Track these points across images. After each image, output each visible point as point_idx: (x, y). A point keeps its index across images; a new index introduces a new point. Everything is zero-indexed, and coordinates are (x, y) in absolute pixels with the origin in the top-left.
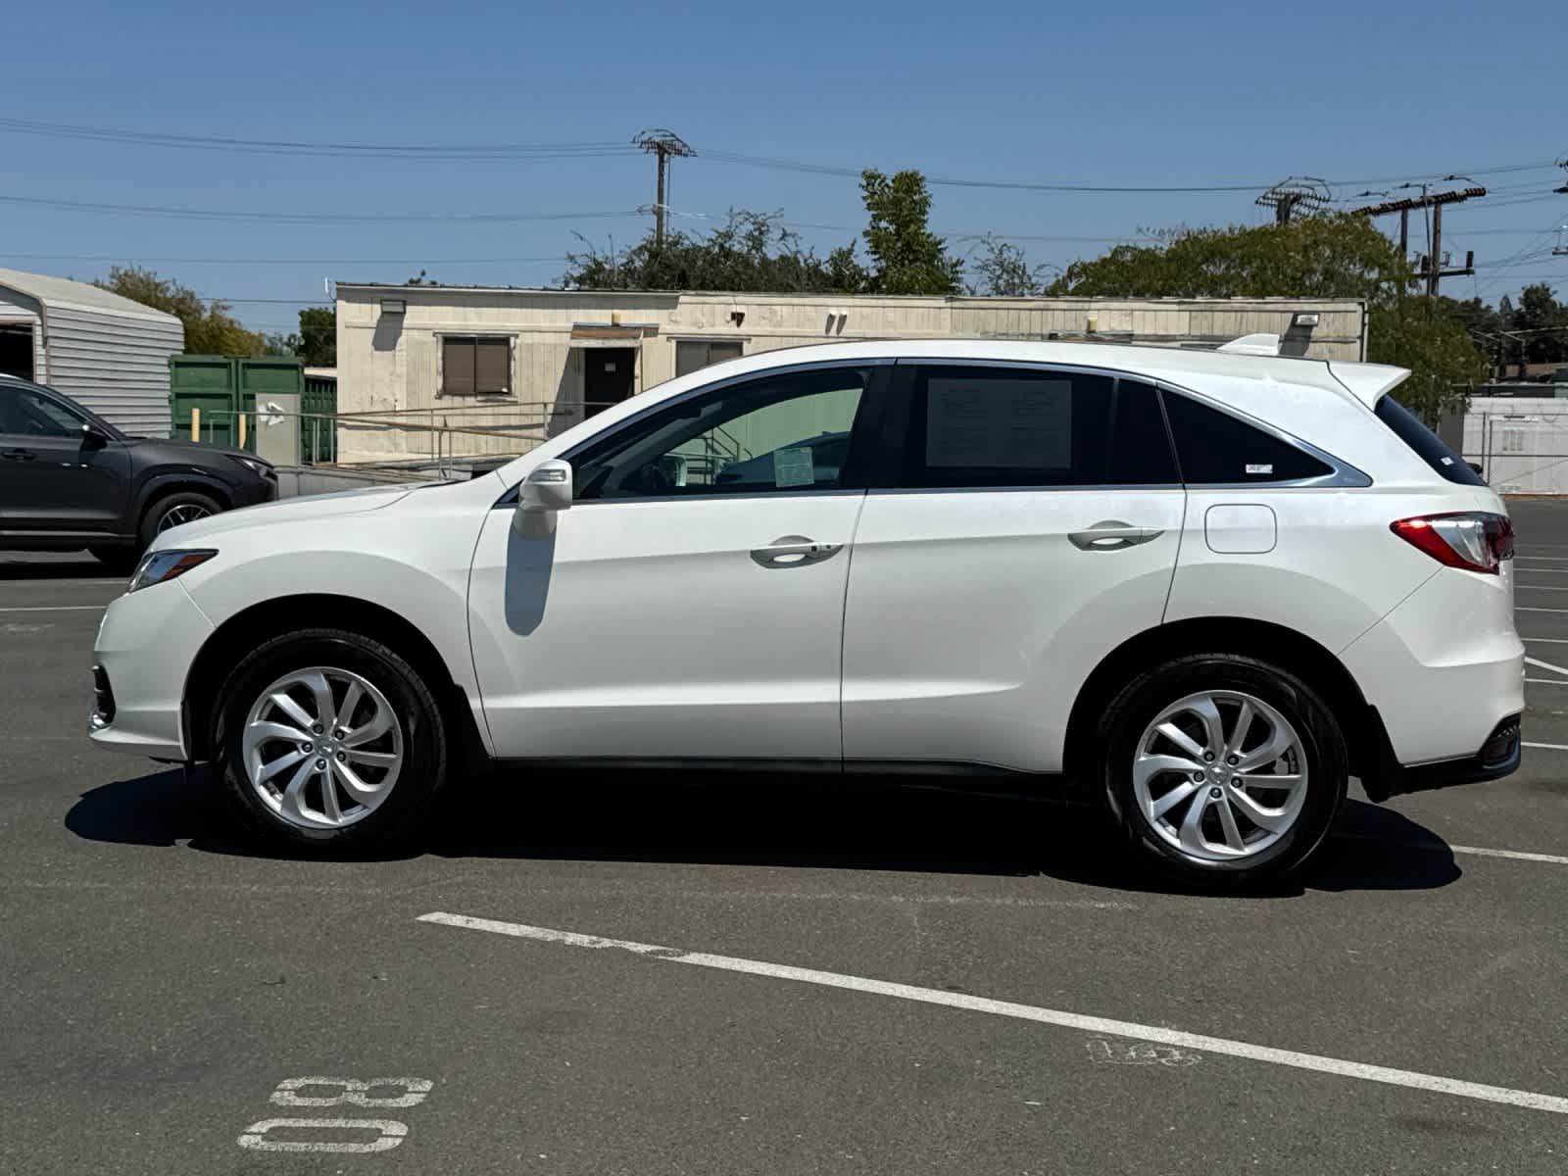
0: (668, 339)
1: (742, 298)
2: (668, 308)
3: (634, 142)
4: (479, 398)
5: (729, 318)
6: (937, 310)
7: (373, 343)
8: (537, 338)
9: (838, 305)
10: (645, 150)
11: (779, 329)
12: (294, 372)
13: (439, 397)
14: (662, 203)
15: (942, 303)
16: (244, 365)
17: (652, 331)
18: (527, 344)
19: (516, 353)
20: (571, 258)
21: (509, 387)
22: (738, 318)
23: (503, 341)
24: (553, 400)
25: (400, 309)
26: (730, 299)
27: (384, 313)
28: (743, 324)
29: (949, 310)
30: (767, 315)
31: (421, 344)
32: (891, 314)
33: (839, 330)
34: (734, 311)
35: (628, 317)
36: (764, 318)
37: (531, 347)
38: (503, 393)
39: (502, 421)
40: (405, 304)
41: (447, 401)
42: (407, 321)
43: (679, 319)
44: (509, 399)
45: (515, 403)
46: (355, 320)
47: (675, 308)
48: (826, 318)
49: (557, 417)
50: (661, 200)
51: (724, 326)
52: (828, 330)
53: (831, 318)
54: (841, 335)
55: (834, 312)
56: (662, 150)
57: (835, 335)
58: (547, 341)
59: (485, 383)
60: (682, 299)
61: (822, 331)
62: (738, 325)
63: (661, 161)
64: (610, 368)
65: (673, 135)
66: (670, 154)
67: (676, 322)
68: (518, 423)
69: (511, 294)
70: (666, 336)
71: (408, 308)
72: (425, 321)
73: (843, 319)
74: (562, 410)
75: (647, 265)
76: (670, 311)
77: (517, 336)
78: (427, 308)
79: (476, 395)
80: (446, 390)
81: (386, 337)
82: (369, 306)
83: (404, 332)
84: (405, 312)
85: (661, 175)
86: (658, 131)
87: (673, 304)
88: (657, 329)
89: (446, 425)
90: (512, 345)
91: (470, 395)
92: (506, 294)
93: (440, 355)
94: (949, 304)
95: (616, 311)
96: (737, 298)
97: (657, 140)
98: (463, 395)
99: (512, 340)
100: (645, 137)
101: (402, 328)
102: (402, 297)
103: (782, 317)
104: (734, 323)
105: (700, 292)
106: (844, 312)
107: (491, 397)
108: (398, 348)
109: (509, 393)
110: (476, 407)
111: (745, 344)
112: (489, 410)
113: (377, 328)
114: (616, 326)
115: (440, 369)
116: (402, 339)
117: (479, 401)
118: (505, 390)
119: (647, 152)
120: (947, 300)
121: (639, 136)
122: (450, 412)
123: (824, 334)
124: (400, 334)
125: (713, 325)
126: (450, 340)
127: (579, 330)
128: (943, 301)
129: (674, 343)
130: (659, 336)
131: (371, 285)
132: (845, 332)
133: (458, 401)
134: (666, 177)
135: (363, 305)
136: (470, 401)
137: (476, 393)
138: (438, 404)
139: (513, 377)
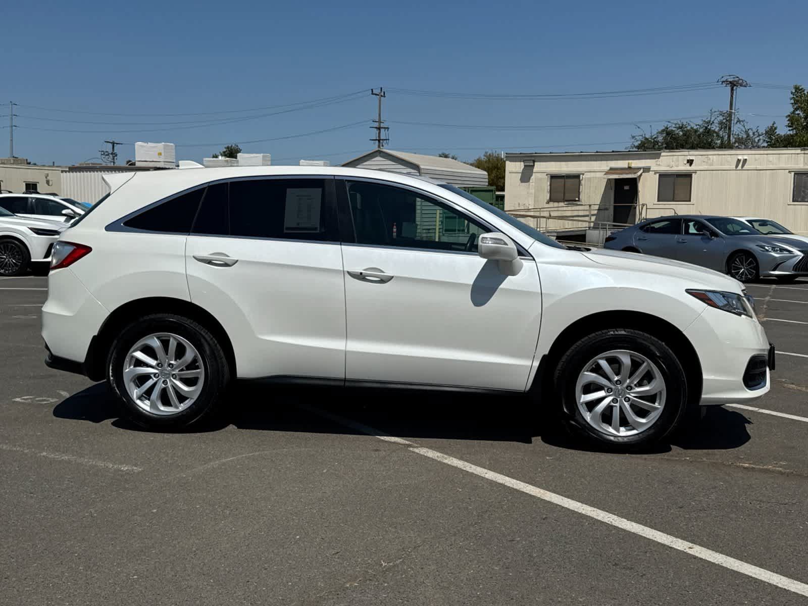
0: (655, 173)
1: (693, 152)
2: (655, 159)
3: (718, 82)
4: (565, 203)
5: (686, 162)
6: (797, 155)
7: (520, 180)
8: (592, 175)
9: (743, 154)
10: (725, 85)
11: (712, 167)
12: (491, 193)
13: (548, 203)
14: (732, 110)
15: (799, 151)
16: (471, 190)
17: (647, 170)
18: (588, 178)
19: (583, 182)
20: (633, 137)
21: (579, 198)
22: (690, 162)
23: (577, 177)
24: (599, 203)
25: (532, 164)
26: (686, 153)
27: (525, 166)
28: (693, 165)
29: (803, 155)
30: (706, 160)
31: (541, 179)
32: (771, 157)
33: (743, 166)
34: (688, 159)
35: (635, 163)
36: (704, 162)
37: (589, 179)
38: (576, 201)
39: (576, 213)
40: (534, 162)
41: (551, 204)
42: (535, 170)
43: (661, 163)
44: (578, 203)
45: (582, 205)
46: (513, 169)
47: (659, 158)
48: (737, 160)
49: (600, 211)
50: (731, 108)
51: (683, 166)
52: (737, 166)
53: (739, 161)
54: (743, 169)
55: (740, 157)
56: (733, 85)
57: (741, 169)
58: (597, 176)
59: (568, 196)
60: (663, 154)
61: (734, 167)
62: (691, 165)
63: (732, 90)
64: (626, 188)
65: (738, 77)
66: (737, 86)
67: (659, 165)
68: (582, 214)
69: (581, 155)
70: (653, 172)
71: (536, 163)
72: (543, 168)
73: (745, 160)
74: (603, 207)
75: (665, 138)
76: (657, 160)
77: (583, 174)
78: (544, 163)
79: (564, 202)
80: (551, 200)
81: (526, 177)
82: (519, 163)
83: (534, 174)
84: (534, 165)
85: (732, 96)
86: (730, 76)
87: (658, 156)
88: (650, 169)
89: (550, 216)
90: (581, 178)
91: (561, 202)
92: (579, 155)
93: (549, 184)
94: (803, 152)
95: (630, 161)
96: (690, 152)
97: (730, 80)
98: (558, 202)
99: (581, 176)
100: (724, 79)
101: (532, 172)
102: (533, 159)
103: (713, 161)
104: (688, 164)
105: (671, 150)
106: (745, 157)
107: (571, 203)
108: (531, 181)
109: (579, 201)
110: (563, 207)
111: (693, 174)
112: (570, 208)
113: (522, 173)
114: (630, 168)
115: (549, 190)
116: (533, 177)
117: (566, 204)
118: (577, 199)
119: (726, 86)
120: (802, 150)
121: (721, 79)
122: (552, 209)
123: (735, 169)
124: (532, 175)
125: (677, 166)
126: (553, 177)
127: (612, 170)
128: (800, 151)
129: (658, 175)
130: (651, 172)
131: (521, 154)
132: (746, 167)
133: (556, 204)
134: (734, 97)
135: (517, 163)
136: (562, 204)
137: (564, 201)
138: (547, 206)
139: (581, 193)
